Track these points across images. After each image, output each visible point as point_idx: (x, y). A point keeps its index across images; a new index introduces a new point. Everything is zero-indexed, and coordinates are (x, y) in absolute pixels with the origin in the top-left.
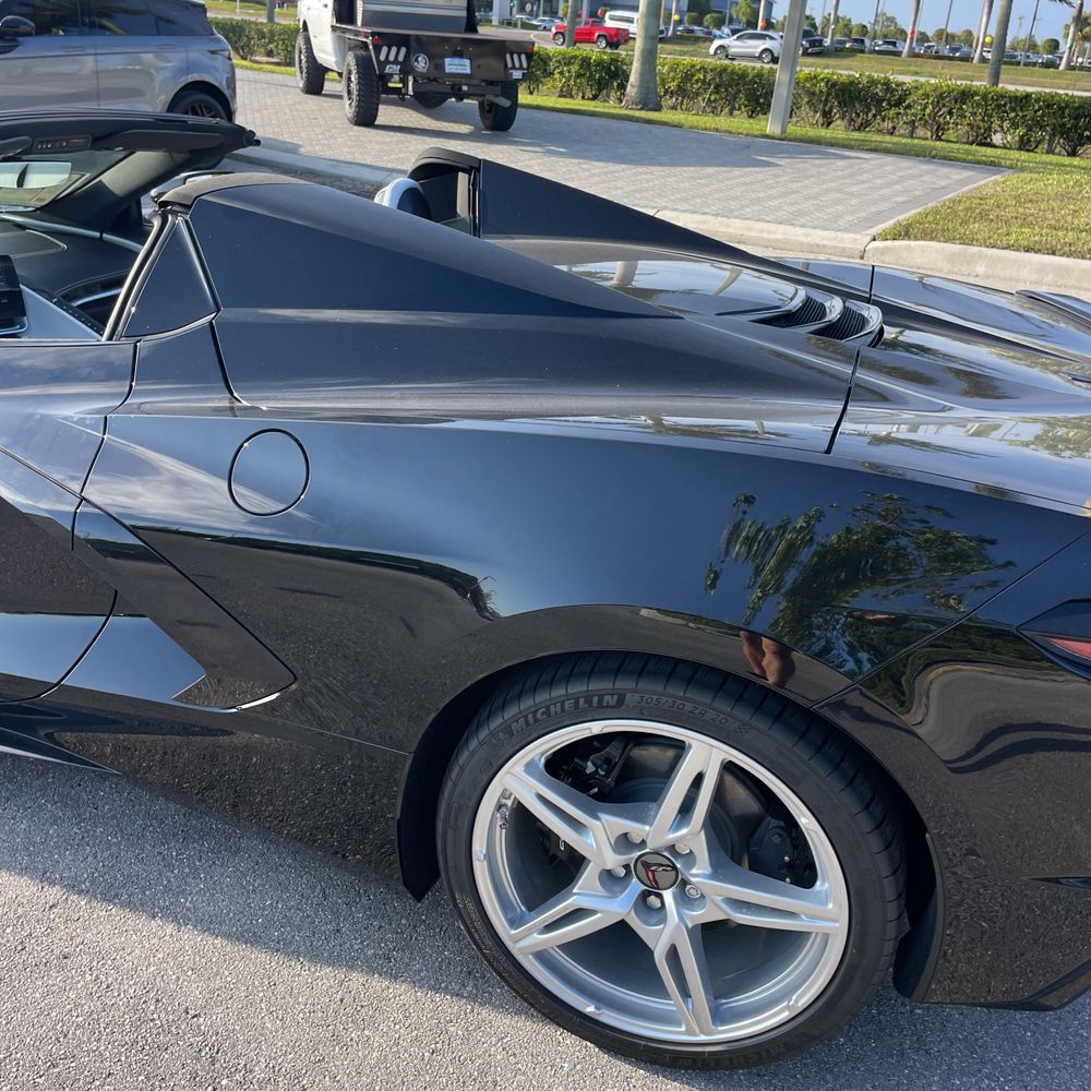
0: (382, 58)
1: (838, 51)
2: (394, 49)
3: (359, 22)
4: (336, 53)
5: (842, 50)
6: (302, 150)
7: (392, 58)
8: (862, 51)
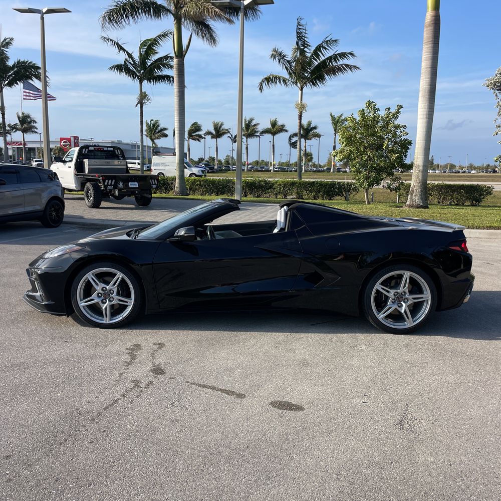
0: (106, 184)
1: (220, 171)
2: (110, 181)
3: (87, 172)
4: (75, 184)
5: (222, 170)
6: (86, 217)
7: (109, 184)
8: (230, 170)
